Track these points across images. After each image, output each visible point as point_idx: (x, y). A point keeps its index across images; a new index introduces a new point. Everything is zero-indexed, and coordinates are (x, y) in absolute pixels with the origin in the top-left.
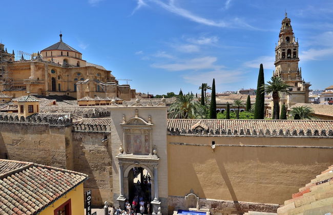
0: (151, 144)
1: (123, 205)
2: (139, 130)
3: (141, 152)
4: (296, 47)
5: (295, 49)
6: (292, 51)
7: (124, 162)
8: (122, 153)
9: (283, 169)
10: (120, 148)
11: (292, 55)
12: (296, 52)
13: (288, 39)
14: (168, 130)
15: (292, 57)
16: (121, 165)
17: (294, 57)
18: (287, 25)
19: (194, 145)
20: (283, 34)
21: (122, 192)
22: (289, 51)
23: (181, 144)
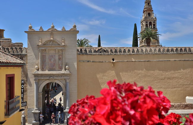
0: (64, 61)
1: (37, 117)
2: (53, 50)
3: (55, 69)
4: (155, 20)
5: (154, 22)
6: (153, 23)
7: (40, 78)
8: (38, 70)
9: (162, 77)
10: (36, 66)
11: (152, 26)
12: (155, 24)
13: (149, 14)
14: (78, 50)
15: (153, 28)
16: (37, 81)
17: (154, 28)
18: (148, 4)
19: (98, 62)
20: (146, 11)
21: (36, 106)
22: (150, 23)
23: (88, 61)
